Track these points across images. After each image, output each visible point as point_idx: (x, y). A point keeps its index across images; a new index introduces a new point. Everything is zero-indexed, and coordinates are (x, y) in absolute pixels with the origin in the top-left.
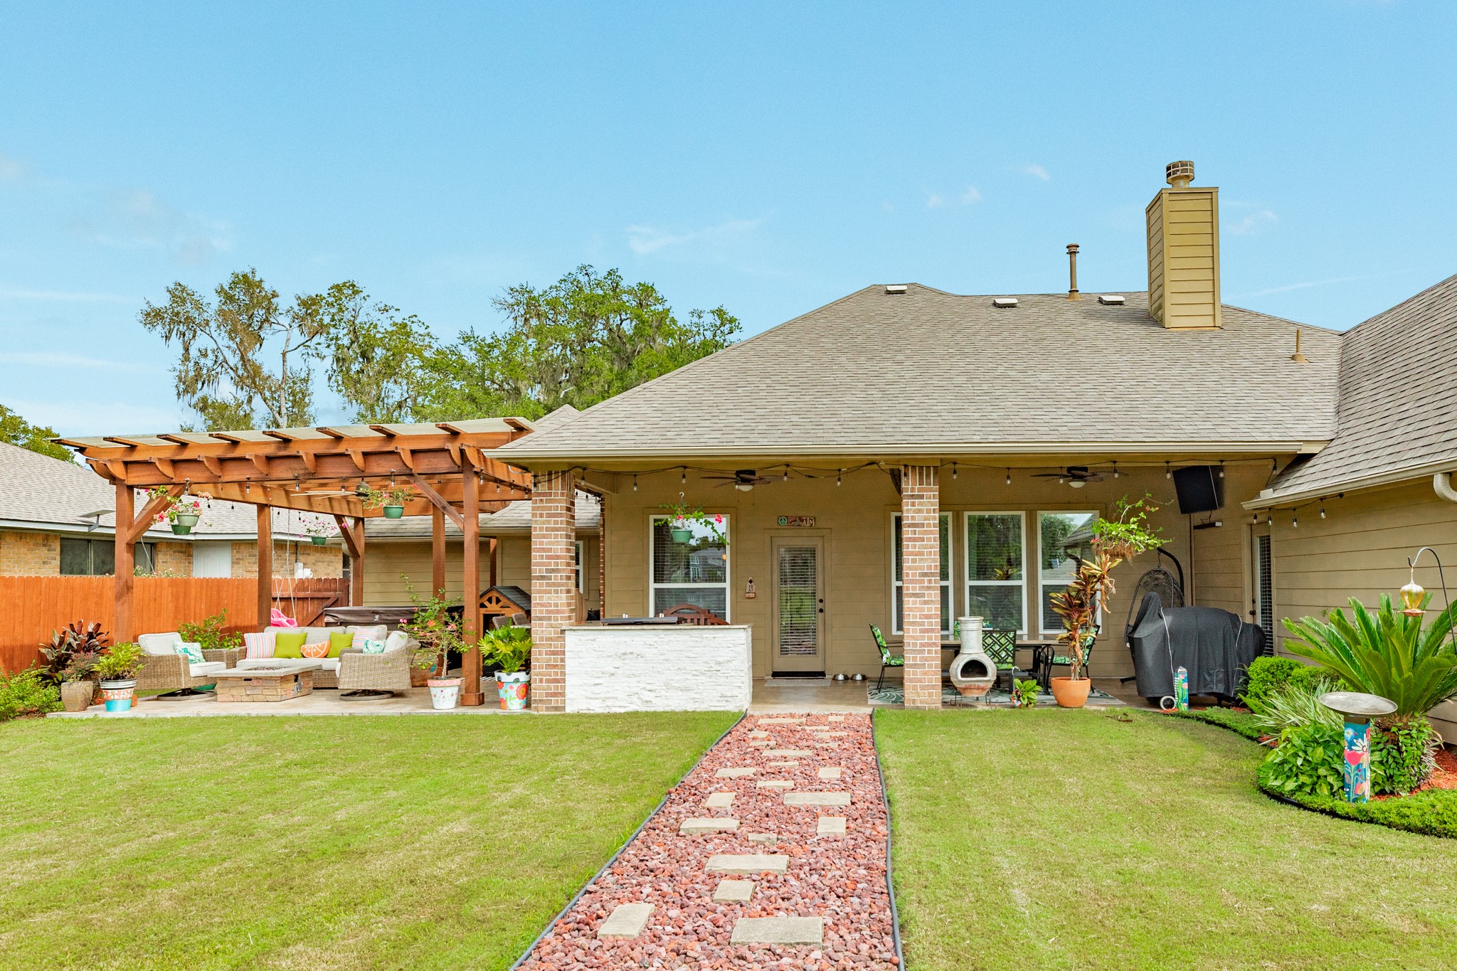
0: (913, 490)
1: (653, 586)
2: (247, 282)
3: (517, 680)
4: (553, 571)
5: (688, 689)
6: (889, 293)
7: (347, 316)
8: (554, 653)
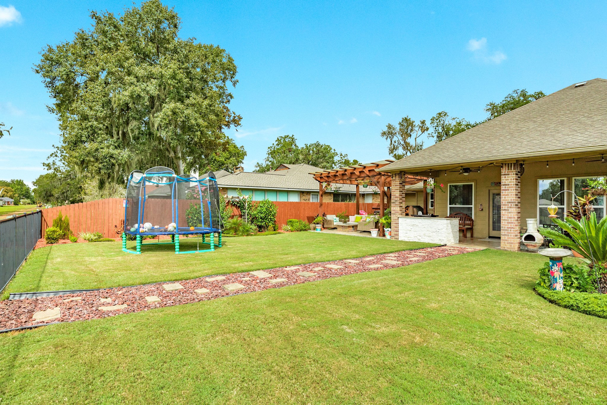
0: (505, 172)
1: (449, 206)
2: (406, 120)
3: (388, 230)
4: (396, 201)
5: (430, 237)
6: (576, 87)
7: (442, 122)
8: (396, 224)
